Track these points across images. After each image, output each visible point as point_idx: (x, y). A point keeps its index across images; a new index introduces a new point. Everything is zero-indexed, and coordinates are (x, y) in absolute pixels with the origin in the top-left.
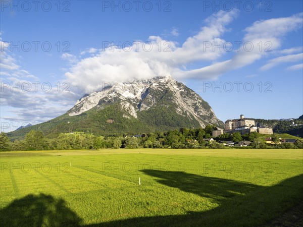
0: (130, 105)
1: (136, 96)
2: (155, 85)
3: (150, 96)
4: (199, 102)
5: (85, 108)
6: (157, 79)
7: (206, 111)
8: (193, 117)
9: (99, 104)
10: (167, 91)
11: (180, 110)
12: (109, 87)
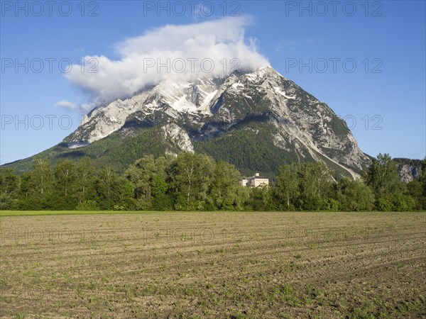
0: (180, 131)
1: (199, 108)
2: (236, 86)
3: (226, 110)
4: (325, 122)
5: (99, 133)
6: (239, 73)
7: (338, 140)
8: (306, 152)
9: (127, 124)
10: (259, 97)
11: (280, 138)
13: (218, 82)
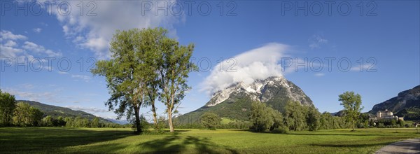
1: (256, 91)
2: (271, 83)
3: (268, 91)
4: (304, 97)
6: (271, 78)
7: (309, 104)
9: (230, 97)
10: (281, 87)
11: (292, 102)
12: (233, 85)
13: (262, 82)
